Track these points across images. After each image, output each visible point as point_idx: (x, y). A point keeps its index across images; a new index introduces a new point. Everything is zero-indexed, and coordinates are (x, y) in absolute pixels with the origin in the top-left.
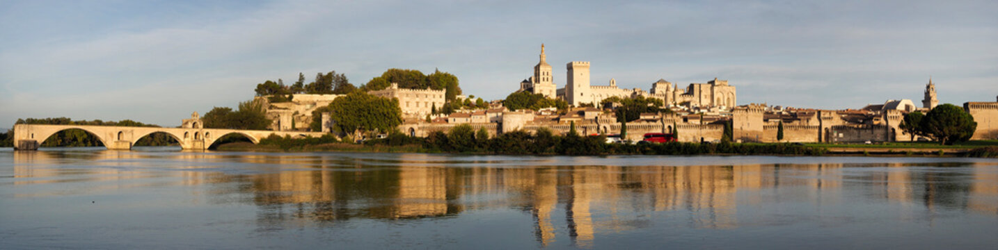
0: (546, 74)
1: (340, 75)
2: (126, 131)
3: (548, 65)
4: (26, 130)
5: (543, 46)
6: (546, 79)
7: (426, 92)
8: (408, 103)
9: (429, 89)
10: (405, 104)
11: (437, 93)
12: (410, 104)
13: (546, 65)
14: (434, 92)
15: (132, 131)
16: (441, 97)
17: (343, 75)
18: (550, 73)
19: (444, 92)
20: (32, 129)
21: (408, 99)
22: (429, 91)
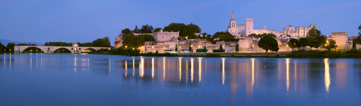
0: (233, 24)
1: (150, 26)
2: (51, 48)
3: (235, 20)
4: (17, 47)
5: (233, 12)
6: (233, 26)
7: (171, 33)
8: (163, 37)
9: (172, 32)
10: (162, 37)
11: (175, 33)
12: (164, 38)
13: (234, 20)
14: (174, 33)
15: (53, 48)
16: (177, 34)
17: (151, 26)
18: (235, 23)
19: (178, 33)
20: (19, 47)
21: (163, 36)
22: (172, 33)
